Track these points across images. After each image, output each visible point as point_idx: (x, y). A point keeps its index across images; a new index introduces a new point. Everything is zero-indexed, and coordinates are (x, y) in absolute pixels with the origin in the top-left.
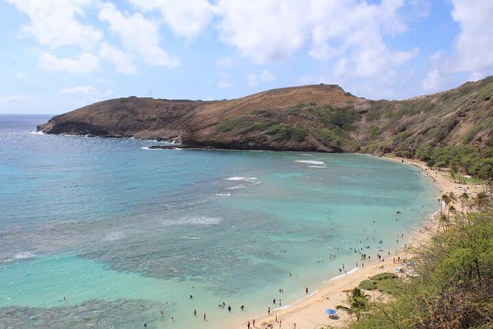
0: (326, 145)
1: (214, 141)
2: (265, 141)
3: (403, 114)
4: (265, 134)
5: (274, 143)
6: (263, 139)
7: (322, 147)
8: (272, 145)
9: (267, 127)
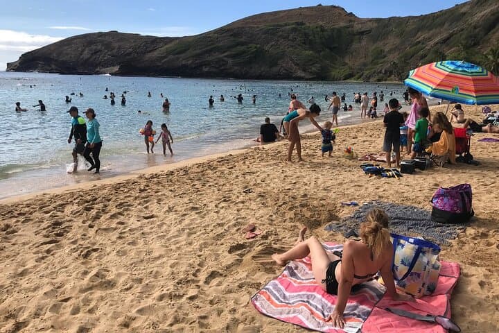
0: (304, 70)
1: (158, 66)
2: (223, 65)
3: (418, 31)
4: (225, 56)
5: (236, 68)
6: (222, 63)
7: (300, 73)
8: (232, 71)
9: (229, 48)
